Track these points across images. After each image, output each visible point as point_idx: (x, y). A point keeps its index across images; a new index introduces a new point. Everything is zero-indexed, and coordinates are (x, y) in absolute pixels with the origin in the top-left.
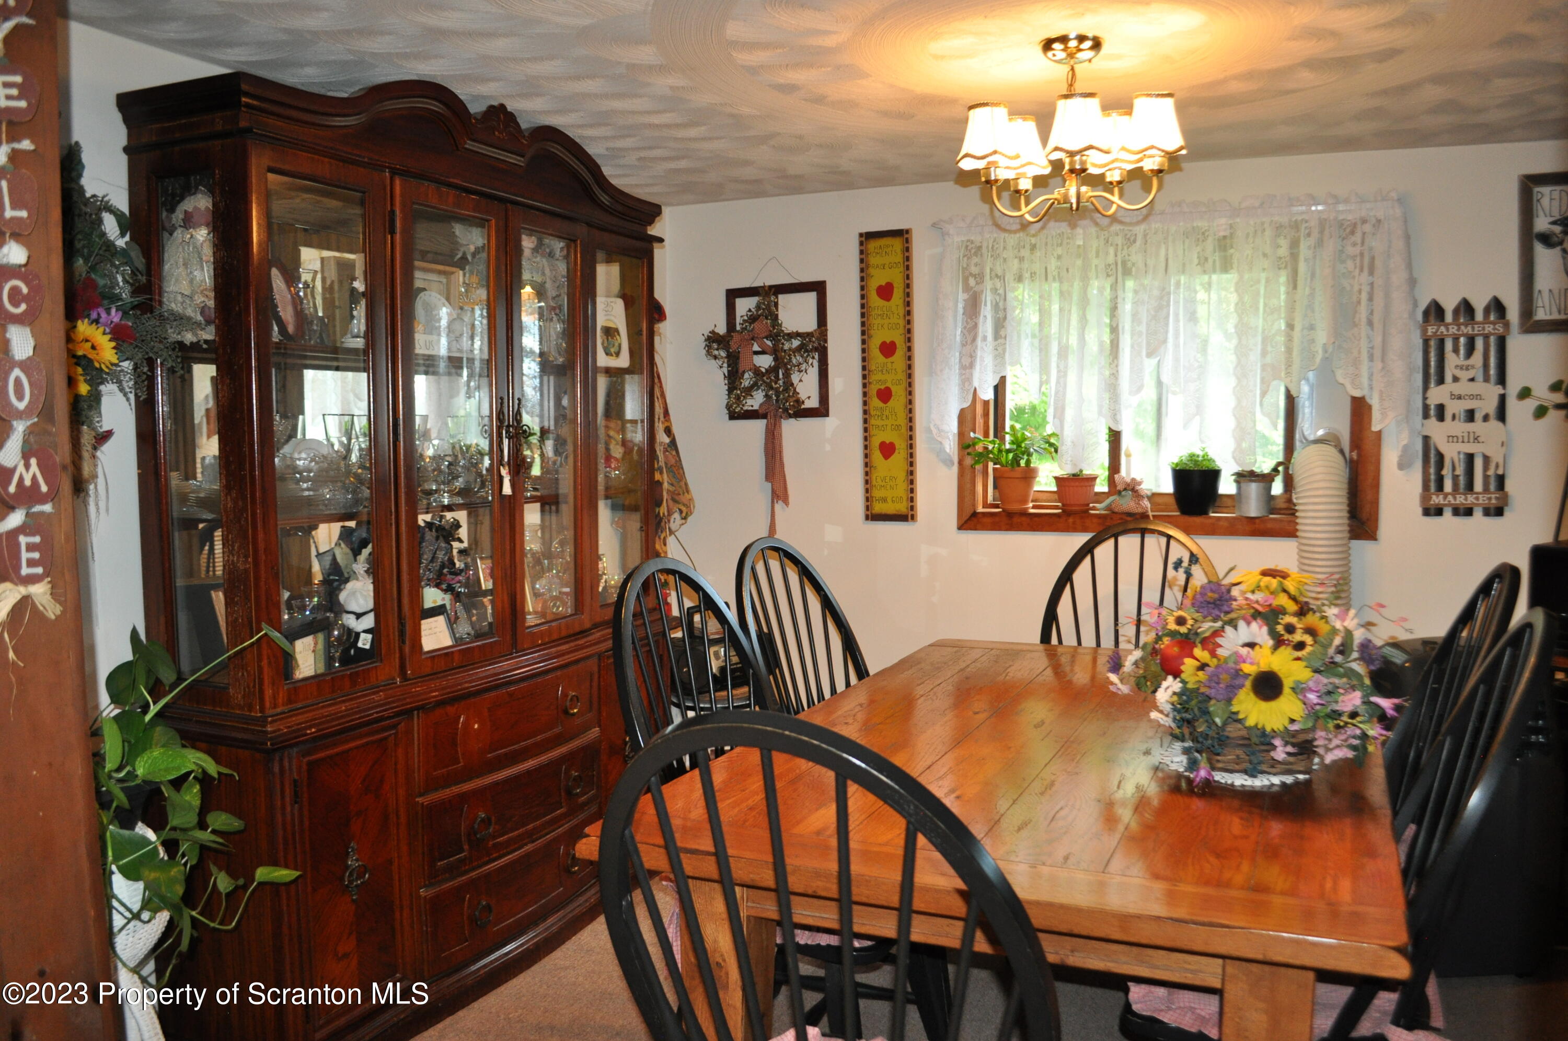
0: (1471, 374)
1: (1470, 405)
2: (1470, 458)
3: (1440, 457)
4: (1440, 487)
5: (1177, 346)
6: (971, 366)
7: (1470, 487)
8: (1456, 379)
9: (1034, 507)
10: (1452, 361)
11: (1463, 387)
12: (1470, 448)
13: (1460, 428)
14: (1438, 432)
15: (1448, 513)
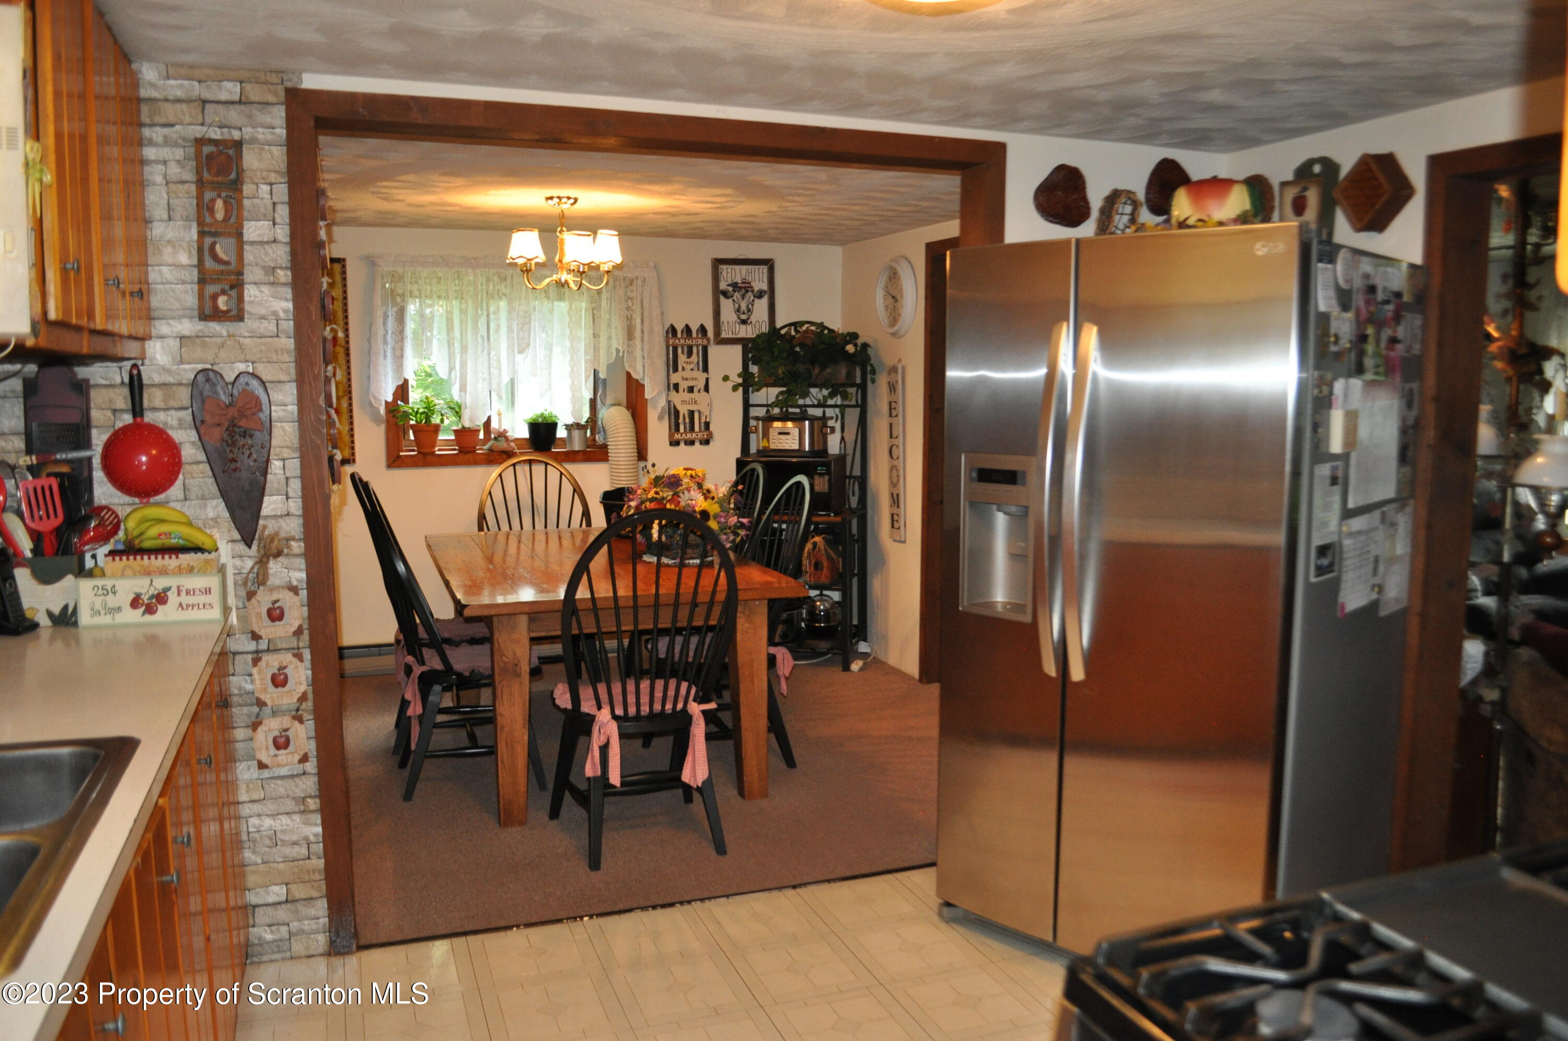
0: (692, 366)
1: (691, 383)
2: (691, 413)
3: (677, 412)
4: (677, 429)
5: (535, 347)
6: (402, 356)
7: (692, 429)
8: (683, 369)
9: (440, 450)
10: (682, 358)
11: (687, 374)
12: (692, 408)
13: (687, 396)
14: (677, 398)
15: (682, 444)
